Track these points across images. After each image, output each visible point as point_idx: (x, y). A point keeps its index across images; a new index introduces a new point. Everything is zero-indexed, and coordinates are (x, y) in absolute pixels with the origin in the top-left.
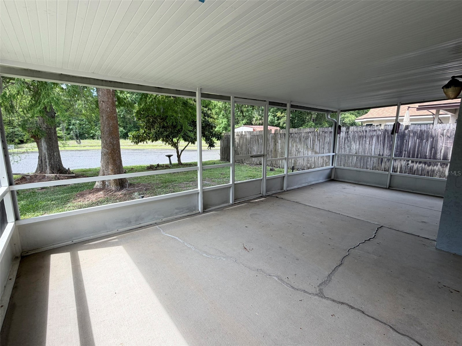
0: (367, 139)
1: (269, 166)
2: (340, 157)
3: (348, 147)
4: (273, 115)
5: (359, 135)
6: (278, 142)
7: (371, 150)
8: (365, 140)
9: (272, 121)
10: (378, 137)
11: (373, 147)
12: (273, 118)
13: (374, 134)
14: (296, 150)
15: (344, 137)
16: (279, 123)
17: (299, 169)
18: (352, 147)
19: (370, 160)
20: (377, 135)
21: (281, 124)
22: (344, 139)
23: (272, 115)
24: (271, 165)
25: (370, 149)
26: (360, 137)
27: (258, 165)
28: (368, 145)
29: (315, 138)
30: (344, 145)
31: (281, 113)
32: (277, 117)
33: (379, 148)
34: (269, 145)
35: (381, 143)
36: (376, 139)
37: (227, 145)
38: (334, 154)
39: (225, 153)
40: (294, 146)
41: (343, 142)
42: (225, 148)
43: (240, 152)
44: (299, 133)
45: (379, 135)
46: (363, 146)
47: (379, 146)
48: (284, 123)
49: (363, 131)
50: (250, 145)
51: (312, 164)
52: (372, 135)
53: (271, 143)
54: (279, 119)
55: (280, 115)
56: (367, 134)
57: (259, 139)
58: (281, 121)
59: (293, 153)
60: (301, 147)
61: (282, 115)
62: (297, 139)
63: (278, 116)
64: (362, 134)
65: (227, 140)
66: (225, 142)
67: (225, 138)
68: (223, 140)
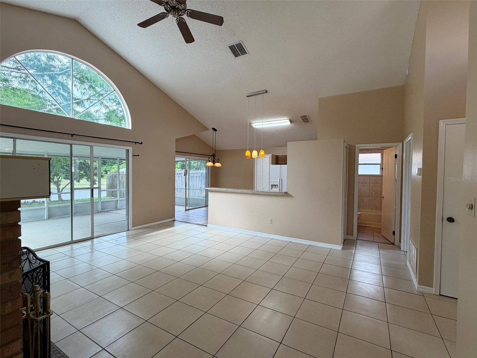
37: (112, 183)
42: (110, 186)
65: (112, 179)
66: (111, 180)
67: (110, 177)
68: (109, 179)
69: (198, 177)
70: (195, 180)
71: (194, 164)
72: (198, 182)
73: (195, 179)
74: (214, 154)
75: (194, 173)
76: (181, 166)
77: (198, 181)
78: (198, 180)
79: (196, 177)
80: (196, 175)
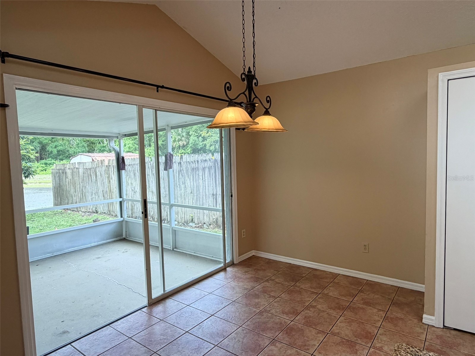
0: (199, 172)
1: (106, 214)
2: (177, 198)
3: (183, 184)
4: (196, 134)
5: (191, 167)
6: (112, 178)
7: (204, 188)
8: (198, 174)
9: (195, 143)
10: (210, 168)
11: (207, 183)
12: (197, 139)
13: (205, 166)
14: (132, 190)
15: (177, 170)
16: (205, 145)
17: (137, 218)
18: (187, 184)
19: (205, 201)
20: (209, 167)
21: (207, 146)
22: (177, 172)
23: (194, 134)
24: (108, 213)
25: (204, 185)
26: (193, 169)
27: (95, 212)
28: (201, 181)
29: (149, 171)
30: (179, 182)
31: (206, 132)
32: (202, 138)
33: (212, 185)
34: (103, 183)
35: (213, 178)
36: (208, 173)
37: (60, 184)
38: (121, 199)
39: (58, 196)
40: (129, 184)
41: (178, 177)
42: (57, 188)
43: (74, 195)
44: (133, 165)
45: (210, 167)
46: (197, 182)
47: (212, 182)
48: (211, 145)
49: (195, 162)
50: (83, 183)
51: (151, 209)
52: (204, 167)
53: (105, 180)
54: (204, 139)
55: (205, 134)
56: (199, 165)
57: (92, 174)
58: (208, 142)
59: (129, 194)
60: (136, 186)
61: (208, 134)
62: (132, 174)
63: (202, 136)
64: (195, 165)
65: (59, 176)
66: (57, 179)
67: (57, 173)
68: (55, 177)
69: (207, 171)
70: (201, 177)
71: (210, 147)
72: (207, 181)
73: (201, 174)
74: (249, 71)
75: (198, 161)
76: (192, 151)
77: (206, 179)
78: (206, 175)
79: (204, 169)
80: (201, 165)
